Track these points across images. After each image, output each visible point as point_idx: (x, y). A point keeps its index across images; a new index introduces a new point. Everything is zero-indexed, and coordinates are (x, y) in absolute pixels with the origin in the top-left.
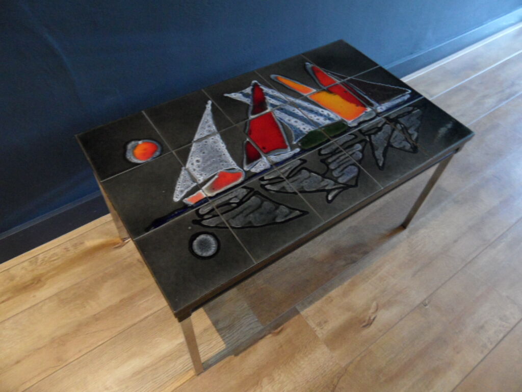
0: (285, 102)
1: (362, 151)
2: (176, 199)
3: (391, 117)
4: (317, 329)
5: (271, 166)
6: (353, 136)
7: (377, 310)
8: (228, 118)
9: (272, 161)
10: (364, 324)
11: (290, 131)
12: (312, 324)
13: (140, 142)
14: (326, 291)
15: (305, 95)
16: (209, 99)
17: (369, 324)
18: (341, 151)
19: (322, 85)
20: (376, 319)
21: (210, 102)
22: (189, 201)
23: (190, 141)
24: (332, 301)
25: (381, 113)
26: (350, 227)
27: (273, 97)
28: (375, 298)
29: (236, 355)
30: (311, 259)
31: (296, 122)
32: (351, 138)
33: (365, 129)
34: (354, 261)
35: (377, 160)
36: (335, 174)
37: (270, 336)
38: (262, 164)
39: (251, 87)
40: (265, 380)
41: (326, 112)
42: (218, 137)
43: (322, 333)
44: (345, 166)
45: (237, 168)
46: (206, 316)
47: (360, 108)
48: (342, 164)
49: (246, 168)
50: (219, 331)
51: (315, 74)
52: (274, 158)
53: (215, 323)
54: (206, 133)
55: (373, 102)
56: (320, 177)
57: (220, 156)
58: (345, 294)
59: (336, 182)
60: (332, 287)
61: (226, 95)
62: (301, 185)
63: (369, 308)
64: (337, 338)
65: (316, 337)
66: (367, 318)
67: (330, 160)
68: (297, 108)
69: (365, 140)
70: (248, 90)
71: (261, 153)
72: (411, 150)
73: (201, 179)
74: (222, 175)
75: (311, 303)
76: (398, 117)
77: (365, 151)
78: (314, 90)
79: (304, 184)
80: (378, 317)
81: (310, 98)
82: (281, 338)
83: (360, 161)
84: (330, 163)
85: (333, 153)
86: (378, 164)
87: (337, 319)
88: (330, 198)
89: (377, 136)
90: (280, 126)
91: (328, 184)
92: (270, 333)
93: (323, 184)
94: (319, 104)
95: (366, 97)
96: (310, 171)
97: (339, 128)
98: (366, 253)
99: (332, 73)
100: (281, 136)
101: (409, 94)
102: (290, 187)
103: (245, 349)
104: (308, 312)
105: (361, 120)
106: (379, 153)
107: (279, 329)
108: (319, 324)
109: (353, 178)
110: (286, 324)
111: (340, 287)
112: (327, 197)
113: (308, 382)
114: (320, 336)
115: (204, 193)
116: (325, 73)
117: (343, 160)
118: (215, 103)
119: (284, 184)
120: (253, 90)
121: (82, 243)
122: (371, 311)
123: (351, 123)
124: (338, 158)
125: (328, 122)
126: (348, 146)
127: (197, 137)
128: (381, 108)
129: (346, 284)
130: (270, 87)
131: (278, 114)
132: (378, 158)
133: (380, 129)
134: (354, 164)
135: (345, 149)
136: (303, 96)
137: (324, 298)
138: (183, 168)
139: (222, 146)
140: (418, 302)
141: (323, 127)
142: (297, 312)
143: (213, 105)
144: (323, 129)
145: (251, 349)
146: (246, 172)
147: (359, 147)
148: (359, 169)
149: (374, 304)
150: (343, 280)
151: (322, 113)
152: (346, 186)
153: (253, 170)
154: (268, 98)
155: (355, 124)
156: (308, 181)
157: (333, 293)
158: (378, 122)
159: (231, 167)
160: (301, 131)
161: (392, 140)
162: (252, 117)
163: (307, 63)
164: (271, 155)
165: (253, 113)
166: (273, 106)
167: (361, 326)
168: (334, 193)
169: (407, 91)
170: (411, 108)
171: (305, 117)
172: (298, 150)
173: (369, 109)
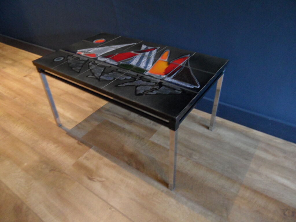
0: (149, 56)
1: (126, 79)
2: (78, 51)
4: (83, 157)
6: (136, 75)
7: (100, 181)
8: (128, 48)
9: (106, 61)
10: (90, 177)
11: (129, 61)
12: (85, 155)
13: (104, 40)
14: (106, 156)
15: (160, 59)
16: (137, 43)
18: (122, 74)
19: (173, 61)
21: (135, 43)
23: (108, 46)
24: (101, 160)
25: (164, 80)
27: (150, 53)
28: (107, 179)
29: (67, 134)
30: (123, 146)
31: (136, 61)
32: (134, 75)
33: (145, 78)
34: (130, 164)
35: (122, 84)
36: (106, 75)
37: (77, 141)
38: (103, 59)
39: (153, 48)
40: (56, 145)
41: (150, 66)
43: (82, 160)
46: (82, 120)
47: (163, 74)
49: (99, 57)
50: (77, 126)
51: (181, 58)
52: (108, 61)
53: (80, 124)
54: (115, 47)
55: (172, 76)
56: (101, 72)
57: (104, 52)
58: (106, 165)
59: (100, 76)
60: (109, 158)
61: (143, 45)
63: (101, 177)
64: (80, 166)
65: (79, 158)
66: (94, 177)
67: (114, 72)
68: (147, 59)
70: (150, 48)
71: (110, 58)
73: (89, 52)
75: (97, 151)
76: (165, 86)
78: (166, 60)
80: (95, 183)
81: (157, 61)
82: (77, 145)
83: (118, 80)
84: (112, 73)
86: (119, 85)
87: (90, 164)
88: (89, 76)
89: (142, 82)
90: (130, 58)
91: (98, 74)
92: (79, 141)
96: (104, 69)
97: (140, 70)
98: (138, 169)
101: (195, 87)
102: (92, 67)
104: (92, 151)
105: (152, 75)
106: (128, 84)
107: (81, 143)
109: (105, 80)
110: (83, 145)
114: (80, 159)
116: (185, 61)
123: (147, 73)
124: (117, 74)
125: (143, 67)
127: (112, 46)
128: (169, 79)
131: (138, 56)
132: (124, 84)
133: (149, 82)
134: (115, 78)
135: (125, 75)
136: (158, 59)
138: (94, 48)
139: (109, 51)
141: (138, 67)
142: (90, 147)
143: (134, 45)
144: (136, 67)
145: (70, 137)
146: (97, 58)
147: (129, 78)
148: (113, 80)
149: (103, 179)
152: (99, 79)
157: (106, 160)
162: (132, 52)
163: (189, 55)
164: (110, 60)
165: (135, 52)
166: (144, 54)
169: (198, 86)
170: (179, 89)
171: (142, 62)
172: (117, 64)
173: (164, 76)
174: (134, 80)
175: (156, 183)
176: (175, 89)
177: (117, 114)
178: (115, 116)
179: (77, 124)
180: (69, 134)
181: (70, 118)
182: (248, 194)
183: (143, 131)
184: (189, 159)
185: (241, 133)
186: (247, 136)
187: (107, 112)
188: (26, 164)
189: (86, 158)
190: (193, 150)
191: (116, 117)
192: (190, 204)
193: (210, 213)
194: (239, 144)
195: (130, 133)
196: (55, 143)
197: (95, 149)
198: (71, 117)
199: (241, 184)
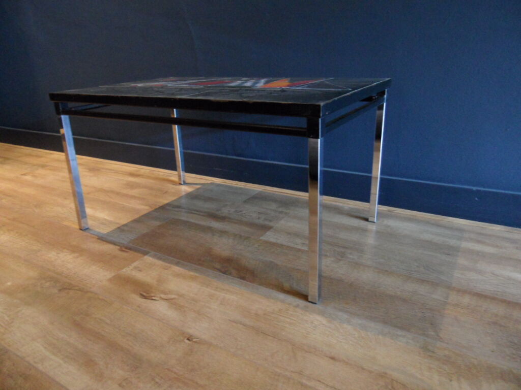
4: (131, 267)
7: (166, 300)
10: (145, 294)
12: (136, 264)
14: (177, 264)
17: (146, 297)
20: (153, 301)
24: (166, 269)
26: (272, 262)
28: (180, 295)
29: (98, 239)
30: (210, 249)
34: (225, 272)
37: (119, 248)
40: (76, 255)
43: (128, 271)
46: (130, 220)
50: (119, 228)
53: (124, 225)
58: (178, 275)
60: (183, 266)
63: (165, 293)
64: (124, 281)
65: (121, 269)
66: (152, 295)
75: (159, 258)
80: (157, 302)
82: (118, 253)
87: (145, 277)
92: (121, 247)
98: (243, 278)
103: (103, 241)
104: (148, 259)
107: (127, 250)
110: (131, 252)
111: (186, 271)
113: (75, 274)
114: (123, 270)
121: (171, 176)
122: (163, 296)
142: (145, 253)
145: (105, 243)
149: (173, 296)
150: (196, 270)
157: (177, 269)
167: (142, 293)
175: (282, 296)
177: (195, 210)
178: (192, 213)
179: (119, 226)
180: (102, 239)
181: (105, 219)
182: (466, 300)
183: (247, 229)
184: (340, 260)
185: (427, 223)
186: (438, 225)
187: (176, 209)
188: (9, 284)
189: (136, 268)
190: (344, 247)
191: (196, 214)
192: (356, 321)
193: (400, 332)
194: (427, 236)
195: (223, 233)
196: (73, 252)
197: (154, 256)
198: (106, 217)
199: (449, 287)
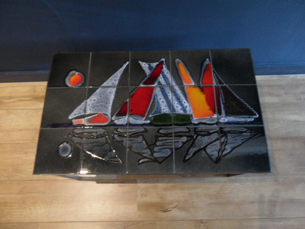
0: (168, 84)
1: (184, 143)
2: (70, 118)
3: (224, 130)
4: (139, 196)
5: (127, 124)
6: (187, 130)
7: (175, 207)
8: (129, 79)
9: (129, 121)
10: (163, 209)
11: (154, 106)
12: (139, 193)
13: (77, 73)
14: (158, 182)
15: (185, 84)
16: (128, 61)
17: (165, 211)
18: (172, 136)
19: (202, 82)
20: (170, 211)
21: (128, 63)
22: (75, 122)
23: (99, 86)
24: (156, 188)
25: (220, 123)
27: (165, 77)
28: (178, 201)
29: (98, 183)
31: (163, 102)
32: (185, 131)
33: (199, 129)
35: (187, 154)
36: (156, 149)
37: (117, 184)
38: (123, 120)
39: (158, 63)
41: (186, 104)
42: (114, 90)
43: (140, 199)
44: (165, 147)
45: (109, 115)
47: (211, 112)
48: (165, 145)
49: (113, 118)
51: (205, 71)
52: (132, 120)
54: (110, 84)
55: (223, 111)
56: (146, 146)
57: (107, 103)
58: (165, 189)
59: (152, 154)
60: (161, 182)
61: (140, 62)
62: (133, 145)
63: (172, 204)
64: (145, 206)
65: (136, 199)
66: (166, 208)
67: (160, 139)
68: (172, 92)
69: (192, 137)
70: (154, 65)
71: (128, 113)
72: (215, 160)
73: (88, 112)
74: (100, 115)
76: (229, 132)
77: (185, 145)
78: (193, 84)
79: (135, 145)
80: (173, 211)
81: (185, 90)
82: (121, 189)
83: (176, 149)
84: (159, 140)
85: (167, 135)
86: (185, 157)
87: (152, 199)
88: (140, 162)
89: (203, 138)
90: (152, 100)
91: (147, 153)
93: (144, 151)
94: (187, 95)
95: (222, 106)
96: (144, 139)
97: (185, 119)
98: (194, 176)
99: (216, 76)
100: (147, 108)
101: (255, 118)
102: (126, 143)
103: (102, 183)
104: (141, 186)
105: (203, 121)
106: (193, 150)
107: (123, 184)
108: (142, 195)
109: (164, 157)
111: (166, 184)
112: (140, 160)
113: (118, 215)
114: (138, 200)
115: (84, 121)
116: (212, 73)
117: (167, 143)
118: (130, 65)
119: (124, 139)
120: (157, 66)
122: (172, 206)
123: (195, 120)
124: (166, 140)
125: (182, 112)
126: (179, 135)
127: (105, 84)
128: (224, 119)
129: (170, 184)
130: (168, 68)
131: (157, 91)
132: (189, 153)
133: (209, 134)
134: (171, 149)
135: (175, 136)
136: (182, 84)
137: (154, 184)
138: (85, 101)
139: (112, 97)
140: (199, 218)
141: (176, 114)
142: (135, 182)
143: (128, 66)
144: (174, 115)
145: (105, 185)
146: (112, 121)
147: (185, 139)
148: (172, 153)
149: (176, 204)
150: (170, 182)
151: (183, 103)
152: (156, 160)
153: (116, 122)
154: (161, 76)
155: (196, 122)
156: (138, 144)
157: (161, 185)
158: (212, 128)
159: (106, 113)
160: (161, 110)
161: (209, 146)
162: (142, 85)
163: (208, 60)
164: (132, 117)
165: (144, 84)
166: (159, 83)
167: (161, 209)
168: (145, 160)
169: (256, 115)
170: (245, 130)
171: (171, 101)
172: (148, 122)
173: (215, 116)
174: (192, 140)
175: (217, 179)
176: (242, 132)
182: (279, 144)
